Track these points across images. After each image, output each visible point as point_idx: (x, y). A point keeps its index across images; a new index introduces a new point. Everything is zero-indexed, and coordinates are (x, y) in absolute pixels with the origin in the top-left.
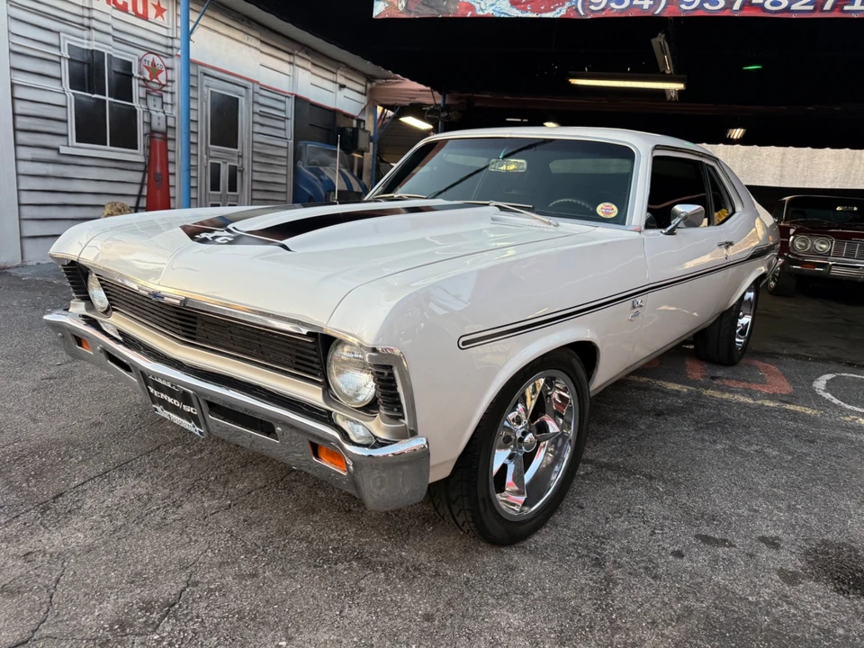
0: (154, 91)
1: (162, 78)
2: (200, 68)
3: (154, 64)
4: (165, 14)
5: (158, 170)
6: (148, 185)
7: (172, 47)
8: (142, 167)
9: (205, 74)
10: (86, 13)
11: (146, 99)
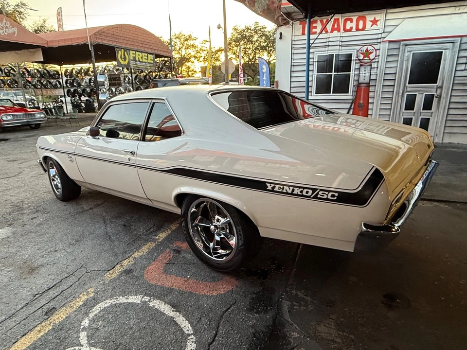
0: (366, 63)
1: (372, 56)
2: (402, 43)
3: (367, 50)
4: (378, 23)
5: (361, 102)
6: (353, 109)
7: (381, 38)
8: (351, 101)
9: (406, 45)
10: (328, 40)
11: (359, 69)
